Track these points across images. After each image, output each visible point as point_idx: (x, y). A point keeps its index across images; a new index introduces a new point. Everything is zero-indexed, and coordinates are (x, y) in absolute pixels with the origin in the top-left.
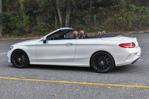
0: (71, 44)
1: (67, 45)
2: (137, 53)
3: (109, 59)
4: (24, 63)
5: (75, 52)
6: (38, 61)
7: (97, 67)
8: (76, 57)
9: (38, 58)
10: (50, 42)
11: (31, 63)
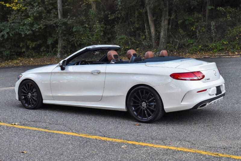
0: (99, 73)
1: (92, 73)
2: (206, 90)
3: (154, 99)
4: (35, 101)
5: (104, 86)
6: (54, 98)
7: (137, 112)
8: (106, 94)
9: (54, 94)
10: (71, 68)
11: (45, 101)
